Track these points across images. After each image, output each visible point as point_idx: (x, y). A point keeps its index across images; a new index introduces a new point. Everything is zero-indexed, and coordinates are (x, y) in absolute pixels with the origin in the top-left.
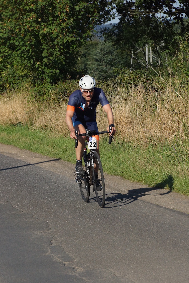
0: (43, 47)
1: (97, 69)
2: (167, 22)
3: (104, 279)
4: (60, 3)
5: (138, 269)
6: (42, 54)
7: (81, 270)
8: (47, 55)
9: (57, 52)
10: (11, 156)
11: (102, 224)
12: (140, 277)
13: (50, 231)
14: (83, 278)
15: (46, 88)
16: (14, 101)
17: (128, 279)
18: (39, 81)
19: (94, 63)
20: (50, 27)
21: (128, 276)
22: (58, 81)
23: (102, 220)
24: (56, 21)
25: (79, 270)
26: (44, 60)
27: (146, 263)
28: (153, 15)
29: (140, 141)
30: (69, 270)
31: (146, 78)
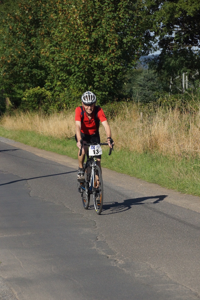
0: (95, 73)
1: (141, 93)
3: (141, 270)
4: (110, 37)
5: (170, 263)
6: (94, 79)
7: (122, 262)
9: (107, 78)
10: (65, 165)
11: (141, 223)
12: (171, 269)
13: (97, 228)
14: (123, 269)
16: (70, 118)
17: (161, 271)
19: (138, 88)
20: (101, 56)
21: (161, 268)
22: (107, 103)
23: (141, 220)
24: (107, 51)
25: (120, 262)
26: (95, 83)
27: (177, 258)
28: (190, 48)
29: (175, 155)
30: (112, 262)
31: (182, 101)
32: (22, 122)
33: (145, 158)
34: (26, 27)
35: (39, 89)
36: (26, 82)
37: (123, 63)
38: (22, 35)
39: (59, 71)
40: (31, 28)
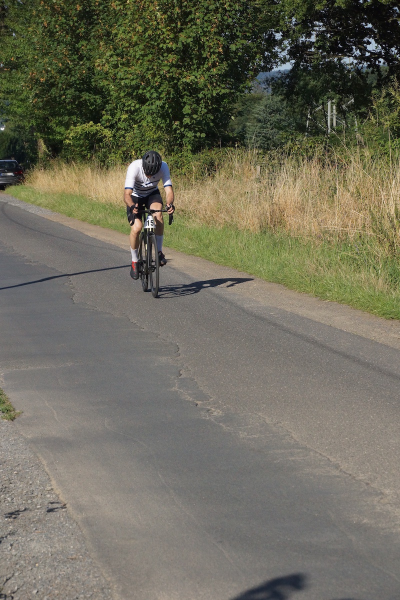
0: (184, 100)
1: (259, 133)
2: (358, 71)
3: (249, 426)
4: (210, 41)
6: (183, 111)
7: (219, 413)
8: (190, 112)
9: (203, 109)
11: (252, 349)
12: (298, 425)
13: (180, 357)
14: (221, 424)
15: (186, 158)
17: (282, 428)
18: (176, 147)
19: (255, 124)
20: (194, 74)
21: (282, 423)
22: (203, 149)
23: (252, 344)
24: (203, 64)
26: (185, 119)
27: (309, 406)
28: (340, 59)
29: (311, 236)
30: (202, 413)
31: (325, 148)
32: (65, 180)
33: (261, 242)
34: (71, 23)
35: (92, 126)
36: (70, 114)
37: (229, 84)
38: (65, 36)
39: (124, 97)
40: (80, 24)
